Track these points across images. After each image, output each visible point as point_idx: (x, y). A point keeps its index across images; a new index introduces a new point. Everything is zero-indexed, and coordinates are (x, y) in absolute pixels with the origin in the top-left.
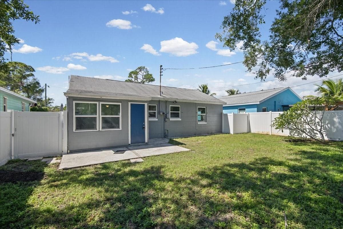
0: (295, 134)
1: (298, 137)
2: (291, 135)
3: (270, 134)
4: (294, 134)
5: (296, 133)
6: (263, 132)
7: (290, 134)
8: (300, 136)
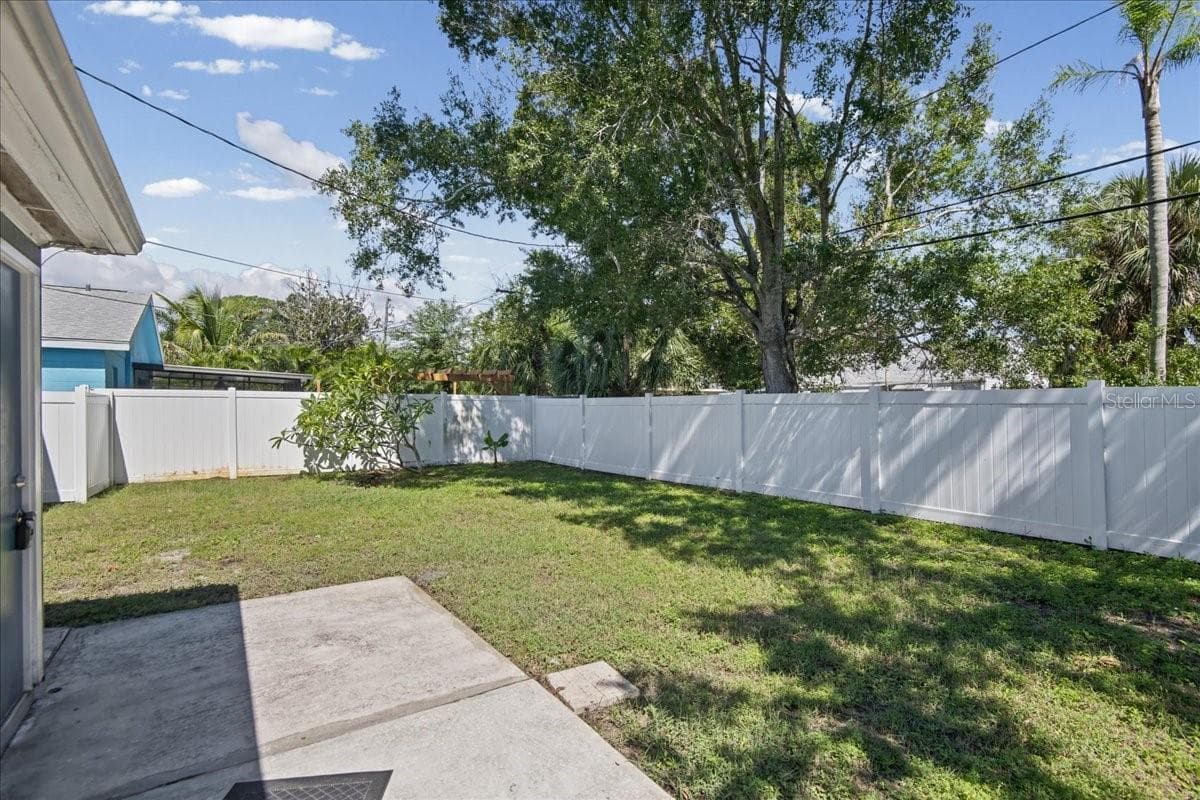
0: (322, 464)
1: (331, 470)
2: (310, 469)
3: (233, 475)
4: (319, 465)
5: (326, 459)
6: (195, 473)
7: (307, 464)
8: (337, 467)
